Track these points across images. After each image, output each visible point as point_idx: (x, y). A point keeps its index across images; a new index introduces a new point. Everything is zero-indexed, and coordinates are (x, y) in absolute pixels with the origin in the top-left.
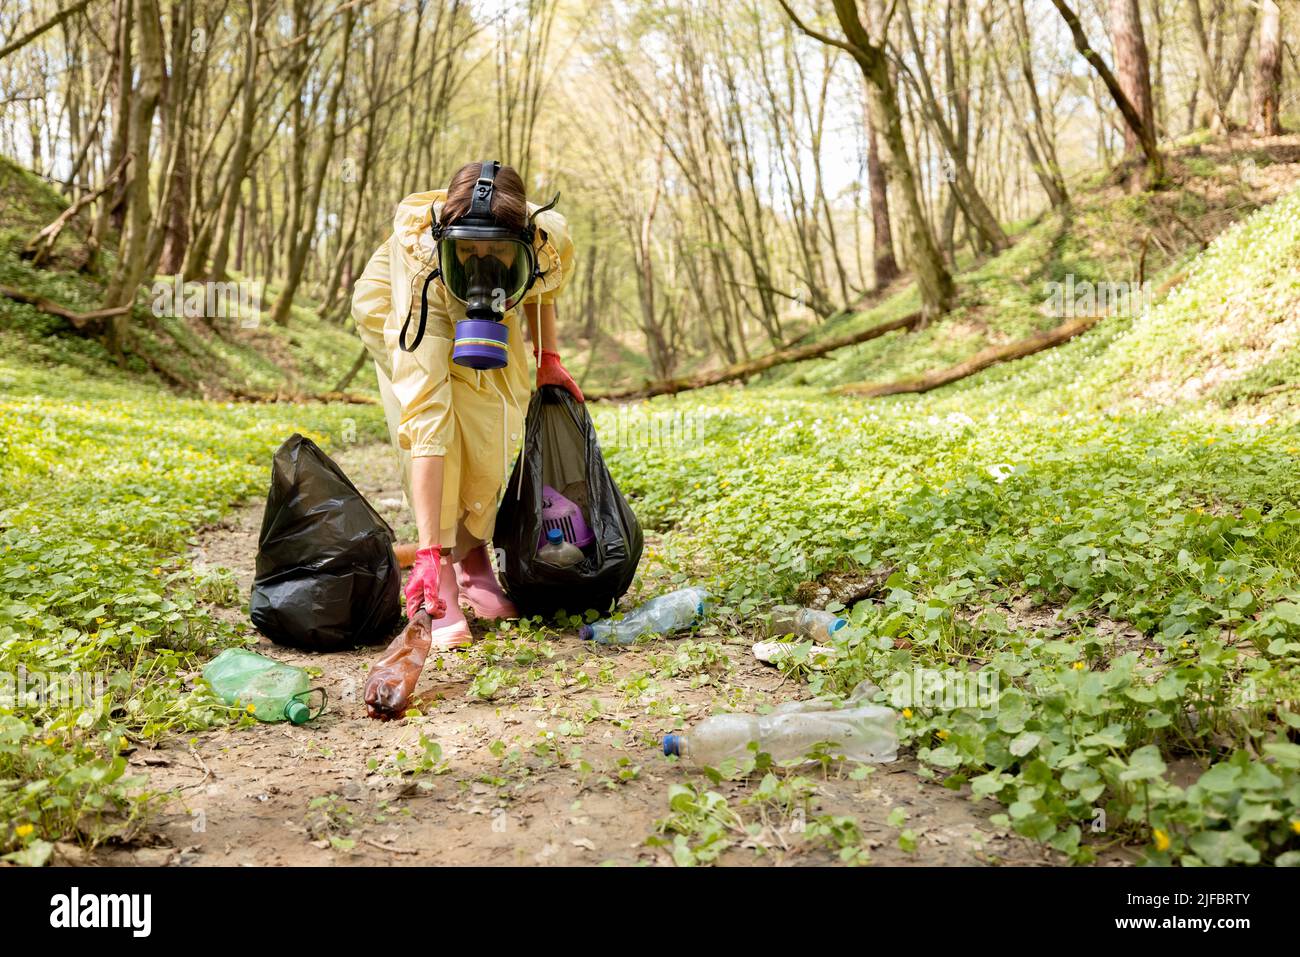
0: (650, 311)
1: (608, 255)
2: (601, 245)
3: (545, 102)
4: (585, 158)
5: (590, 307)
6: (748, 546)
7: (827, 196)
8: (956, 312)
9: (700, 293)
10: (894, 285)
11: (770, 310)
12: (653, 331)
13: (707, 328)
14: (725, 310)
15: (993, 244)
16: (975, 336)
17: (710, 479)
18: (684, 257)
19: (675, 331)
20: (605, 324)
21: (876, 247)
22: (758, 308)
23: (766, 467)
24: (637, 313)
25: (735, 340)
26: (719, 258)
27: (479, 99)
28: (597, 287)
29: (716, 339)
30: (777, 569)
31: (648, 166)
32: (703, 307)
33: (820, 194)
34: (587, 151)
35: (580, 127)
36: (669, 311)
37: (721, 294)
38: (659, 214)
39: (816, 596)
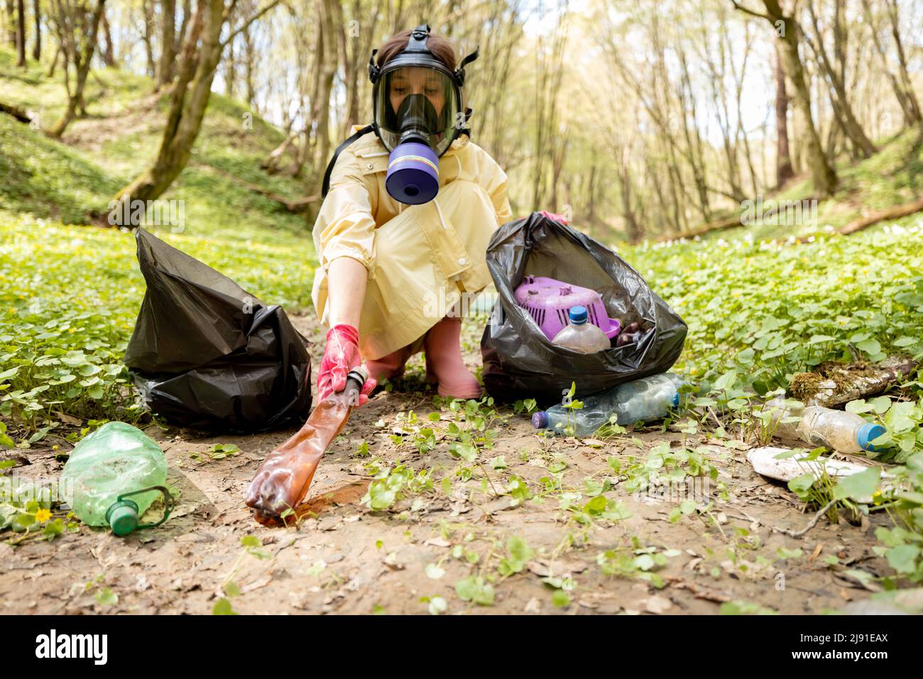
0: (627, 204)
1: (602, 171)
2: (599, 166)
3: (566, 77)
4: (589, 111)
5: (591, 204)
6: (719, 334)
7: (745, 127)
8: (838, 195)
9: (659, 192)
10: (789, 182)
11: (705, 201)
12: (629, 217)
13: (663, 214)
14: (676, 202)
15: (864, 151)
16: (852, 211)
17: (676, 279)
18: (651, 170)
19: (643, 216)
20: (599, 212)
21: (778, 159)
22: (697, 200)
23: (729, 267)
24: (620, 206)
25: (681, 221)
26: (674, 170)
27: (526, 76)
28: (596, 191)
29: (668, 220)
30: (764, 357)
31: (629, 115)
32: (662, 201)
33: (740, 126)
34: (591, 107)
35: (588, 93)
36: (640, 204)
37: (673, 192)
38: (636, 145)
39: (817, 390)
